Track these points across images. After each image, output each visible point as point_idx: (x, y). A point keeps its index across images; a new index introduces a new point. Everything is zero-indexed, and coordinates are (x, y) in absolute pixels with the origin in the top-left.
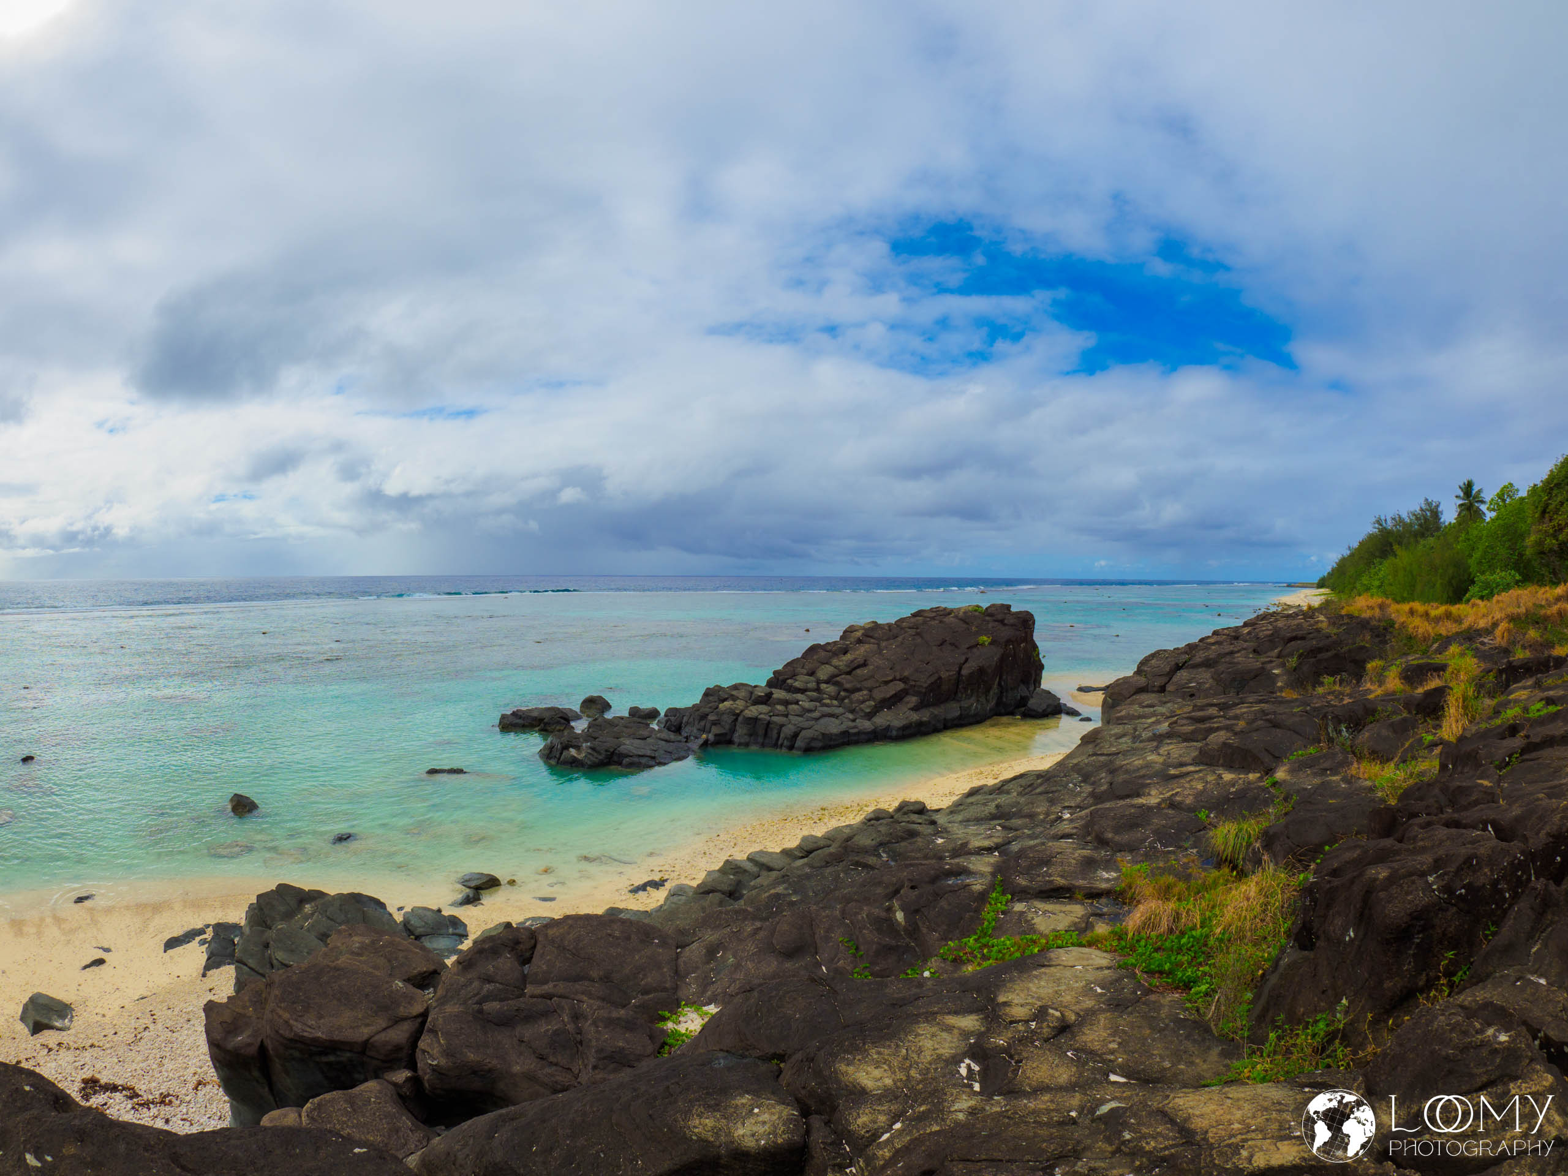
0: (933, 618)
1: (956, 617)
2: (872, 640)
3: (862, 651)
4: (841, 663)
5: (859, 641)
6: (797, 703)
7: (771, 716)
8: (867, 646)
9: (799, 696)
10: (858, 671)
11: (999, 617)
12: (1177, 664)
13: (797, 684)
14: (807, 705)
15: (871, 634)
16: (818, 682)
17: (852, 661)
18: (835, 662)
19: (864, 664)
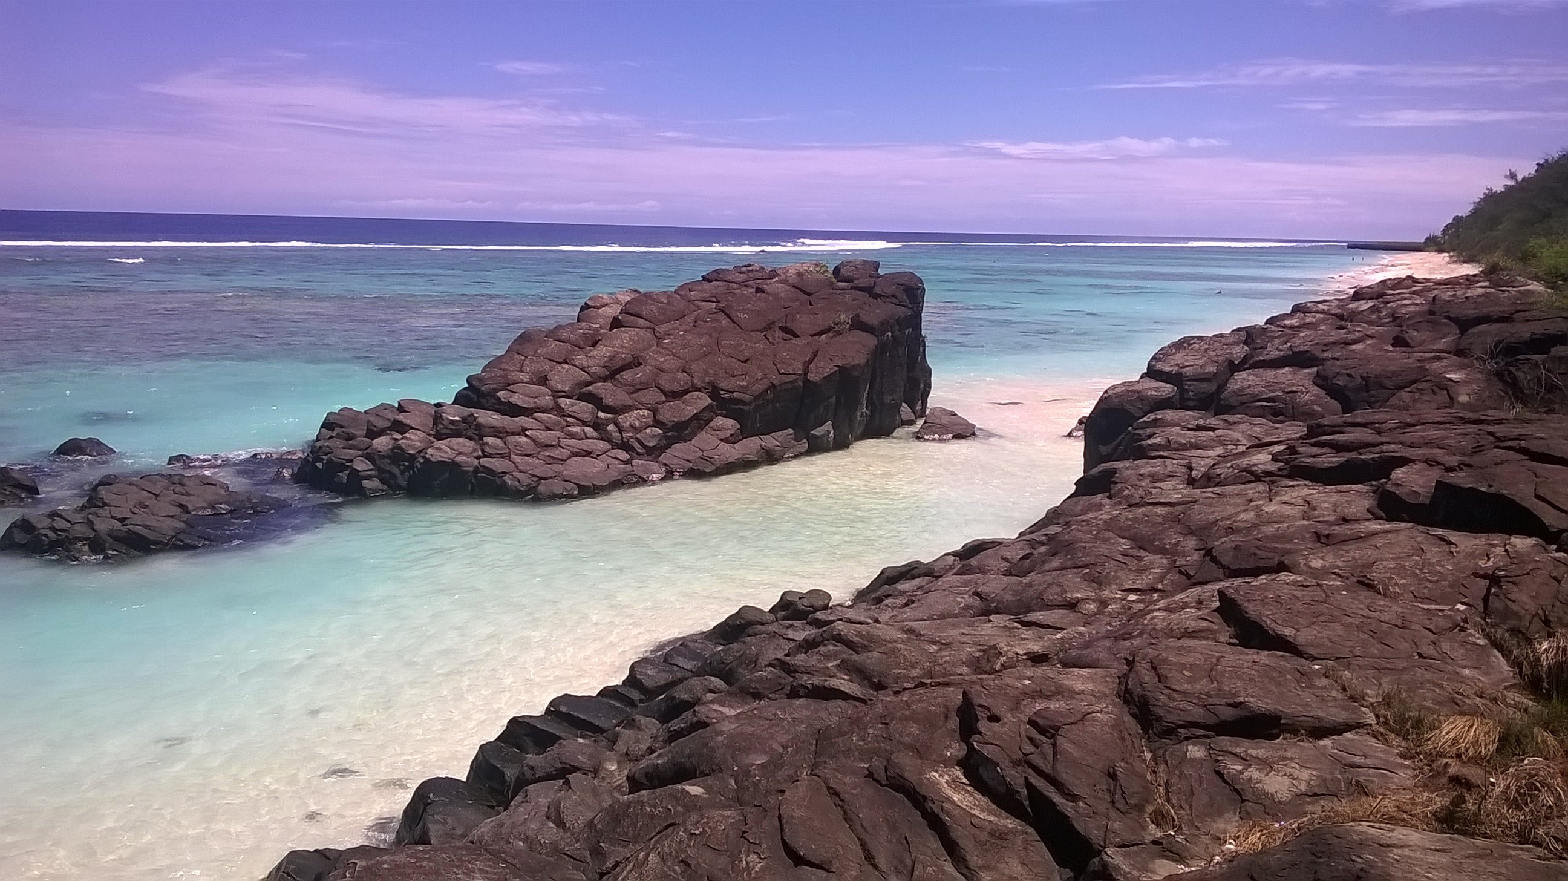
0: (744, 284)
1: (784, 282)
2: (641, 322)
3: (625, 340)
4: (591, 362)
5: (616, 323)
6: (523, 431)
7: (478, 458)
8: (633, 331)
9: (523, 421)
10: (626, 375)
11: (862, 282)
12: (1231, 363)
13: (515, 399)
14: (543, 436)
15: (637, 310)
16: (556, 394)
17: (611, 358)
18: (580, 359)
19: (636, 363)
